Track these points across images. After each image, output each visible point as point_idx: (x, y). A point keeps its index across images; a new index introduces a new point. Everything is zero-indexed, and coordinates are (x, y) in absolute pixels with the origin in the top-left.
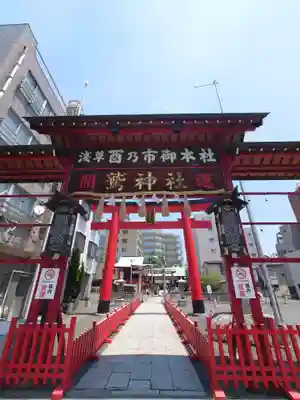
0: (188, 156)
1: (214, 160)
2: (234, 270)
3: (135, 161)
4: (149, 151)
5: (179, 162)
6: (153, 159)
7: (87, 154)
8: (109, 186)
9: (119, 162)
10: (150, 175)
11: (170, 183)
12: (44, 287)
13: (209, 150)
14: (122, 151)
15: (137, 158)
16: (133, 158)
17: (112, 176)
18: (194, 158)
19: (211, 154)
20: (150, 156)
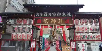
0: (64, 15)
1: (71, 16)
2: (72, 42)
3: (50, 16)
4: (54, 13)
5: (62, 16)
6: (55, 15)
7: (38, 14)
8: (44, 22)
9: (46, 16)
10: (54, 19)
11: (59, 22)
12: (33, 45)
13: (70, 13)
14: (47, 13)
15: (51, 15)
16: (50, 15)
17: (45, 20)
18: (65, 15)
19: (70, 14)
20: (54, 15)
